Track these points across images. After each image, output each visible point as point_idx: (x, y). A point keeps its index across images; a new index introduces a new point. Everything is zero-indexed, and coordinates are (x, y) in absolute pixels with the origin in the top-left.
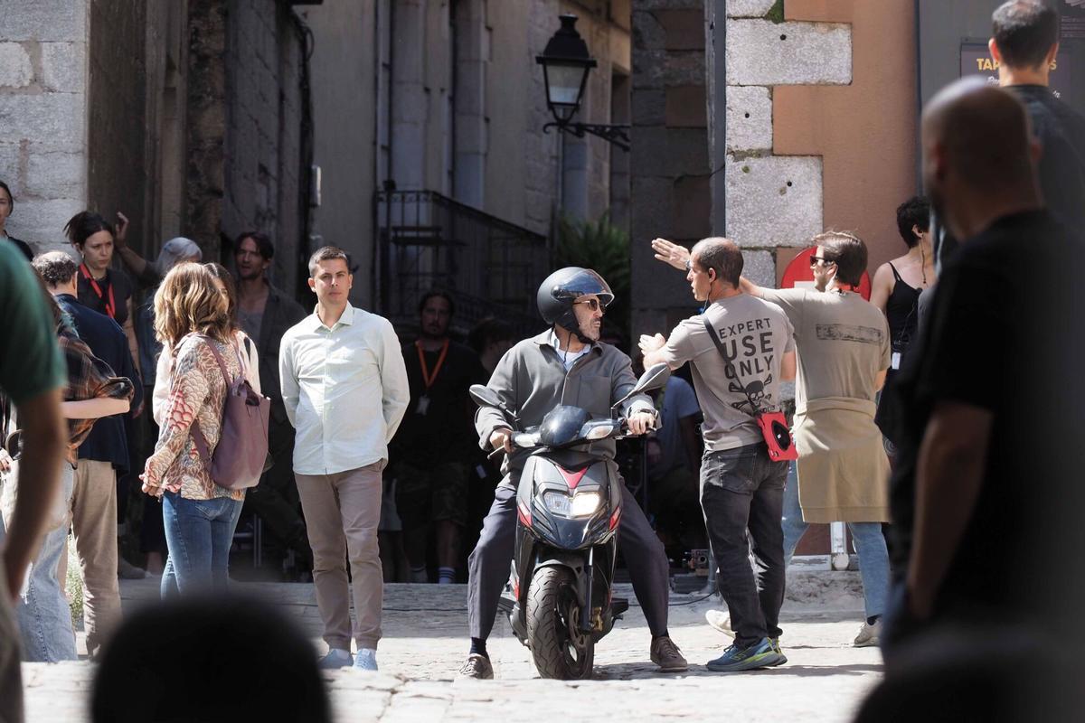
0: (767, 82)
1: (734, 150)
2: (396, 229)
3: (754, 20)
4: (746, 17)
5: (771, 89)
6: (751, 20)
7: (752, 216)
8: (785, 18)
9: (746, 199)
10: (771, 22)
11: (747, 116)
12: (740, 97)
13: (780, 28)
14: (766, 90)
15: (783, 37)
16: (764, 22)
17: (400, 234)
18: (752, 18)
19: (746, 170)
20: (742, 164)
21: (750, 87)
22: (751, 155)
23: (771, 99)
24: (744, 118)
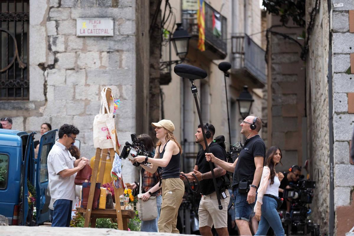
0: (346, 92)
1: (337, 112)
2: (187, 154)
3: (342, 74)
4: (340, 73)
5: (347, 94)
6: (341, 74)
7: (342, 131)
8: (352, 72)
9: (340, 126)
10: (347, 74)
11: (340, 102)
12: (339, 96)
13: (350, 76)
14: (346, 94)
15: (351, 79)
16: (345, 74)
17: (188, 155)
18: (342, 73)
19: (340, 118)
20: (339, 116)
21: (341, 94)
22: (342, 114)
23: (348, 97)
24: (339, 103)
